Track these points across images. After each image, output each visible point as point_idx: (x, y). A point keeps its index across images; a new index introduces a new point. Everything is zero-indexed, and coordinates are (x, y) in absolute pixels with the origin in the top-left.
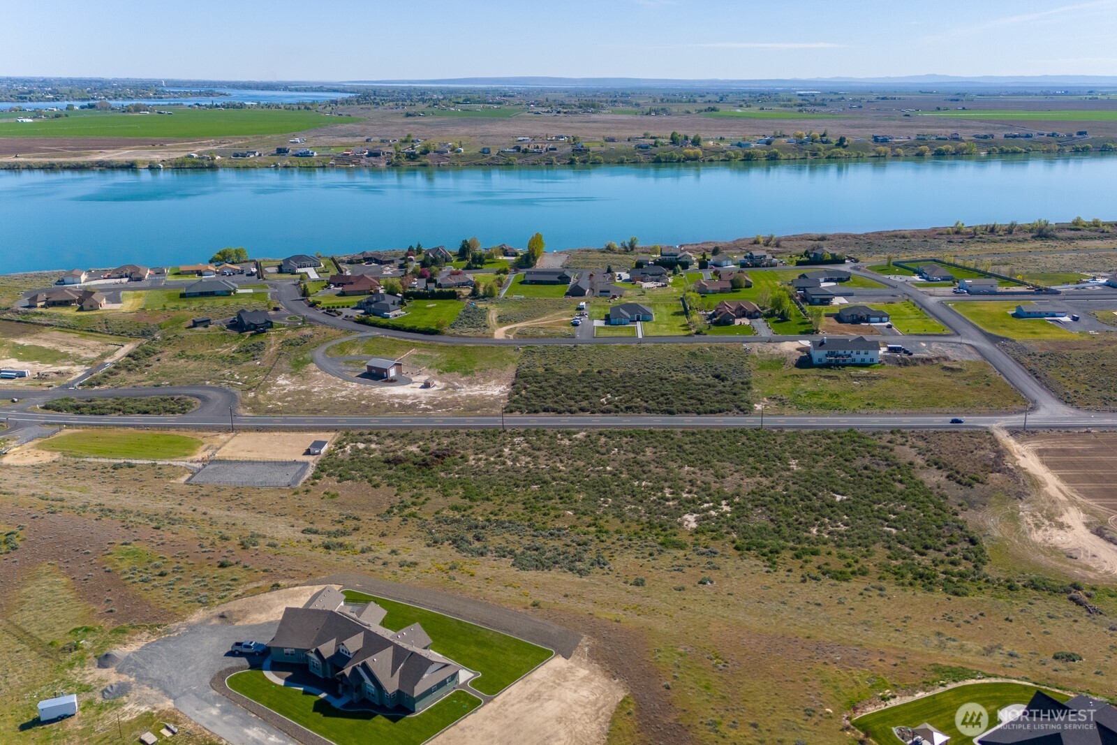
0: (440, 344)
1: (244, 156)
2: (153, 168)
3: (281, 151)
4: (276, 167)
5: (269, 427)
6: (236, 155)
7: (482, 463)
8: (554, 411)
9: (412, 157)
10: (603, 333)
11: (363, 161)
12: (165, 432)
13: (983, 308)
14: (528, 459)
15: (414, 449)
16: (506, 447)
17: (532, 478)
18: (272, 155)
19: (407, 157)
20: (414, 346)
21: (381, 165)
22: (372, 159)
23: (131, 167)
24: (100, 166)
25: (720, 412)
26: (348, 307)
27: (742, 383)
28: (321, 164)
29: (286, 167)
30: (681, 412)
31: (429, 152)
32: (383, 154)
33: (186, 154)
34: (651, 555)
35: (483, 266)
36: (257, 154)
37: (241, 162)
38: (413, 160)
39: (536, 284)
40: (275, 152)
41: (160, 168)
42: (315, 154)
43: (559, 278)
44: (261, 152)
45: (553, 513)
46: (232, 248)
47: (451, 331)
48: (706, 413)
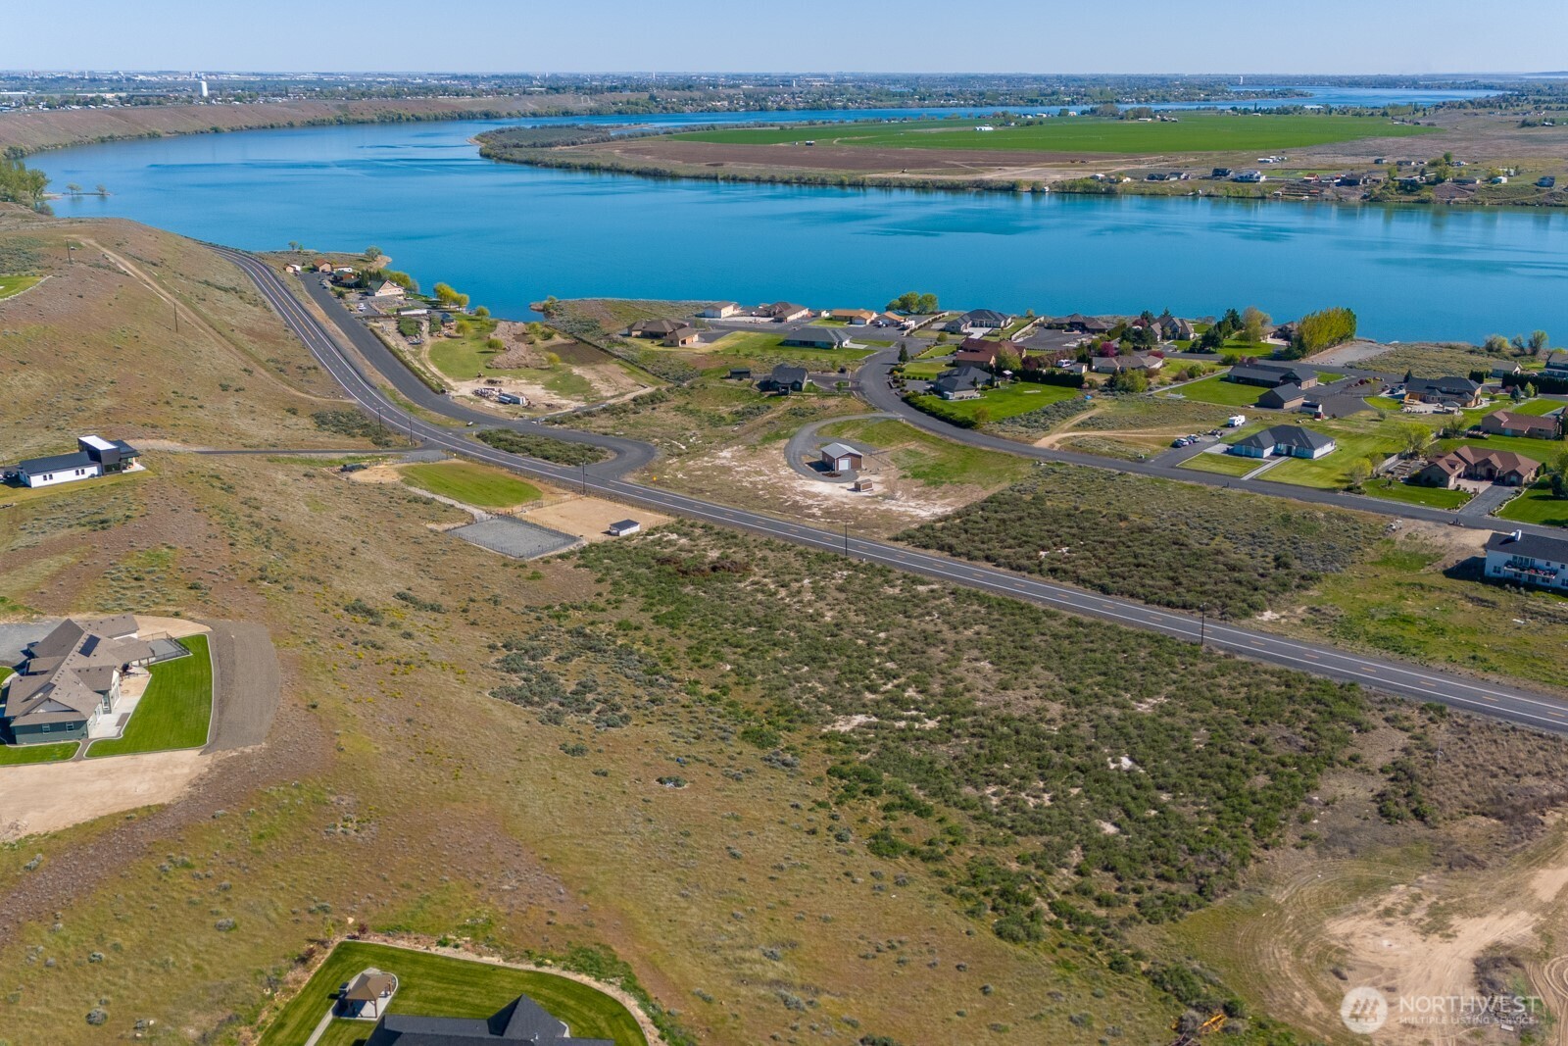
1: (1162, 178)
2: (1036, 191)
3: (1219, 173)
4: (1195, 196)
6: (1151, 177)
9: (1408, 187)
11: (1327, 192)
18: (1204, 178)
19: (1401, 188)
21: (1352, 198)
22: (1344, 189)
23: (1011, 189)
24: (978, 187)
28: (1259, 194)
29: (1209, 196)
31: (1443, 181)
32: (1365, 182)
33: (1091, 174)
36: (1182, 177)
37: (1156, 186)
38: (1409, 192)
40: (1210, 174)
41: (1043, 192)
42: (1263, 179)
44: (1190, 174)
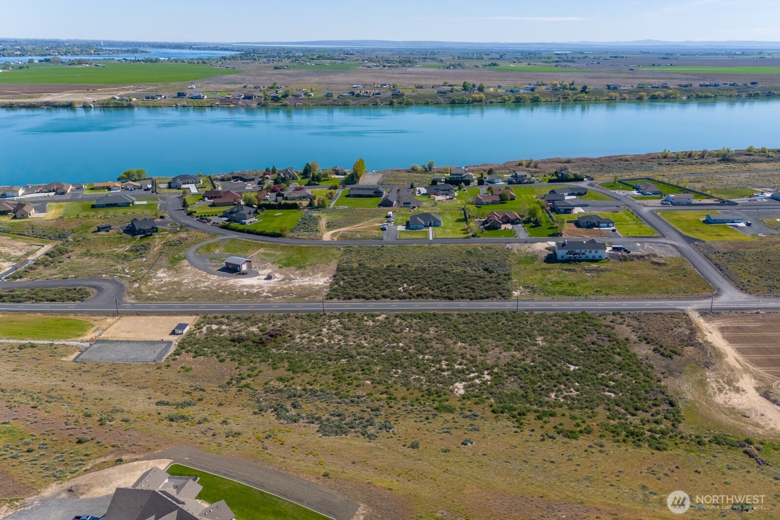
0: (282, 244)
1: (153, 98)
2: (86, 107)
3: (181, 95)
4: (177, 106)
5: (146, 312)
6: (148, 98)
7: (305, 341)
8: (363, 298)
9: (275, 99)
10: (404, 236)
11: (240, 103)
12: (65, 317)
13: (682, 216)
14: (341, 337)
15: (254, 329)
16: (324, 328)
17: (342, 353)
18: (174, 97)
19: (272, 99)
20: (262, 246)
21: (253, 105)
22: (247, 100)
23: (70, 106)
24: (47, 105)
25: (487, 298)
26: (216, 215)
27: (505, 275)
28: (209, 105)
29: (184, 106)
30: (458, 298)
31: (288, 96)
32: (255, 97)
33: (111, 96)
34: (427, 419)
35: (320, 183)
36: (163, 97)
37: (151, 102)
38: (276, 101)
39: (357, 197)
40: (176, 96)
41: (91, 107)
42: (205, 97)
43: (374, 193)
44: (166, 95)
45: (355, 383)
46: (134, 169)
47: (291, 234)
48: (476, 299)
